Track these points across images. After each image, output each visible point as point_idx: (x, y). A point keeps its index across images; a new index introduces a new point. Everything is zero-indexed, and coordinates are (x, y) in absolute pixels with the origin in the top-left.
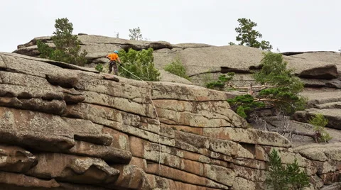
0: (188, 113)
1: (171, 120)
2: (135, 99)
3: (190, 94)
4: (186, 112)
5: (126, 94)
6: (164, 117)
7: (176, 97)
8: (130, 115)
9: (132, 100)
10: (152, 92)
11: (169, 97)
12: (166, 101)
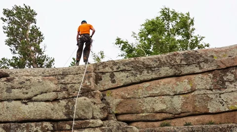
0: (202, 92)
1: (161, 112)
2: (39, 97)
3: (206, 61)
4: (196, 93)
5: (16, 93)
6: (143, 112)
7: (171, 72)
8: (23, 125)
9: (30, 100)
10: (112, 76)
11: (154, 76)
12: (147, 84)
